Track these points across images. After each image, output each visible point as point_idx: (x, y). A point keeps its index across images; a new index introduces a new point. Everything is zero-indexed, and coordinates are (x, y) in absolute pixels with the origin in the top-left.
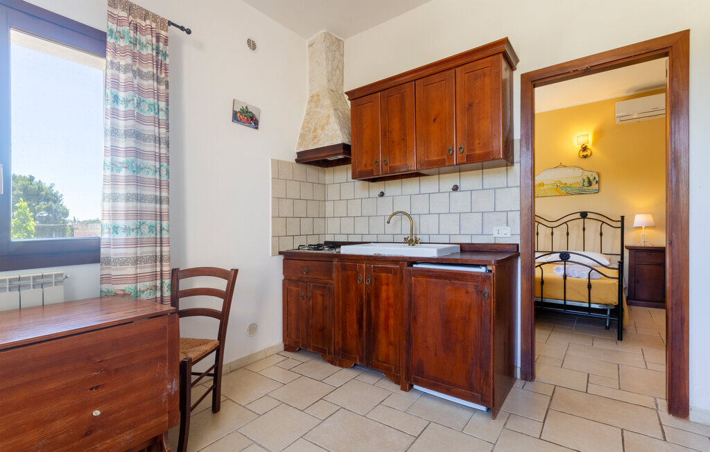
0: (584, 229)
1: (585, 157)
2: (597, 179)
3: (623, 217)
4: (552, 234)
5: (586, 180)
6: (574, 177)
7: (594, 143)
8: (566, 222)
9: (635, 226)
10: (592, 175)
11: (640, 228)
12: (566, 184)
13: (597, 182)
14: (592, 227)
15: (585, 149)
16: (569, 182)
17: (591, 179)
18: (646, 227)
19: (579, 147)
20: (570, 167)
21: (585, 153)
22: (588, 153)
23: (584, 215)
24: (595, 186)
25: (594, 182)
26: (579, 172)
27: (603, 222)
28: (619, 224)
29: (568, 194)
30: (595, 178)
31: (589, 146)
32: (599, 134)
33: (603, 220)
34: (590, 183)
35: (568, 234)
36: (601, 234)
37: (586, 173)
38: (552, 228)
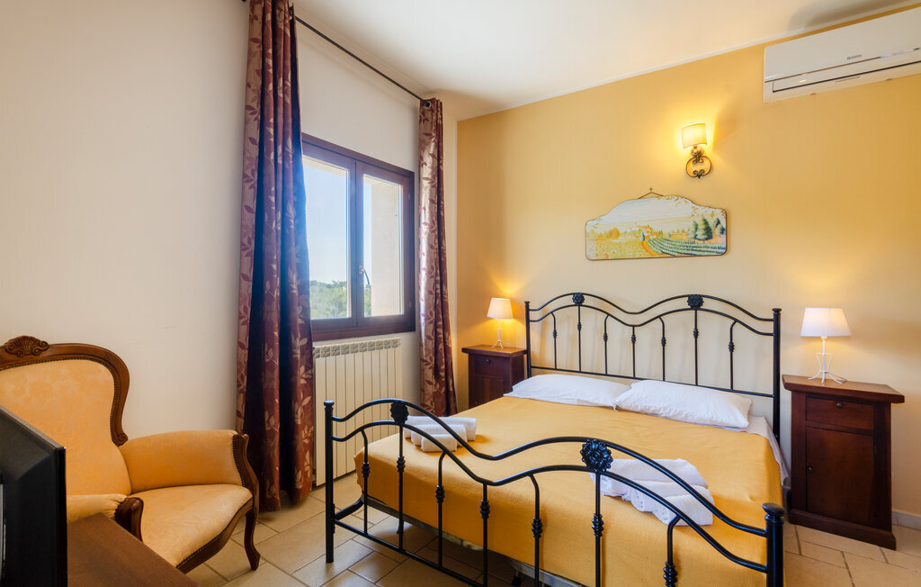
0: (696, 334)
1: (699, 175)
2: (723, 224)
3: (777, 312)
4: (634, 339)
5: (702, 226)
6: (676, 219)
7: (718, 145)
8: (659, 317)
9: (804, 333)
10: (712, 215)
11: (819, 338)
12: (660, 233)
13: (723, 231)
14: (713, 328)
15: (698, 157)
16: (666, 231)
17: (712, 223)
18: (830, 338)
19: (687, 154)
20: (669, 197)
21: (698, 168)
22: (705, 166)
23: (696, 302)
24: (718, 240)
25: (717, 231)
26: (687, 208)
27: (736, 321)
28: (770, 327)
29: (665, 255)
30: (719, 222)
31: (707, 149)
32: (728, 125)
33: (738, 315)
34: (709, 234)
35: (664, 342)
36: (732, 347)
37: (701, 210)
38: (634, 326)
